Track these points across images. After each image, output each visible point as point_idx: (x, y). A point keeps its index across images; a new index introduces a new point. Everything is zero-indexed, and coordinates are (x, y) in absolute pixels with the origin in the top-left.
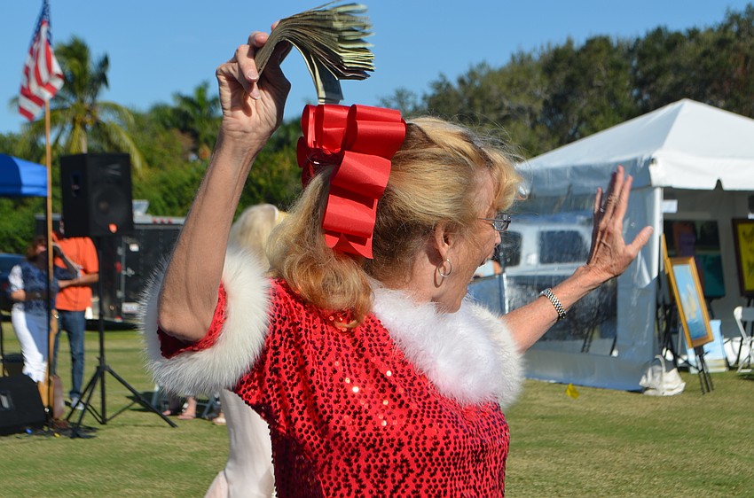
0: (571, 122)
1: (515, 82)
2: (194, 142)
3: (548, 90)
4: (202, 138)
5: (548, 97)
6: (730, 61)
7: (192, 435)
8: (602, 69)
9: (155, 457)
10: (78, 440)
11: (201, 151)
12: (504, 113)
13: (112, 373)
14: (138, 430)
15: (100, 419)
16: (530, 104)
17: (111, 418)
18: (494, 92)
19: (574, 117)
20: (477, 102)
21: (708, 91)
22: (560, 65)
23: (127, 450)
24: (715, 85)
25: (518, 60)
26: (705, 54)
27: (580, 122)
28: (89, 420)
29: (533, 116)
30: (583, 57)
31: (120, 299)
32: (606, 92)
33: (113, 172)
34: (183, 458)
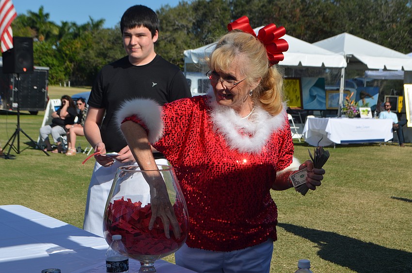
0: (204, 32)
1: (181, 14)
2: (37, 33)
3: (195, 18)
4: (40, 31)
5: (194, 21)
6: (273, 10)
7: (58, 159)
8: (219, 10)
9: (45, 168)
10: (8, 160)
11: (40, 37)
12: (176, 27)
13: (22, 132)
14: (33, 157)
15: (17, 151)
16: (187, 24)
17: (22, 151)
18: (172, 18)
19: (206, 30)
20: (164, 21)
21: (263, 22)
22: (201, 7)
23: (32, 165)
24: (266, 20)
25: (182, 4)
26: (263, 6)
27: (208, 33)
28: (12, 152)
29: (188, 29)
30: (211, 4)
31: (12, 101)
32: (220, 20)
33: (25, 45)
34: (57, 168)
